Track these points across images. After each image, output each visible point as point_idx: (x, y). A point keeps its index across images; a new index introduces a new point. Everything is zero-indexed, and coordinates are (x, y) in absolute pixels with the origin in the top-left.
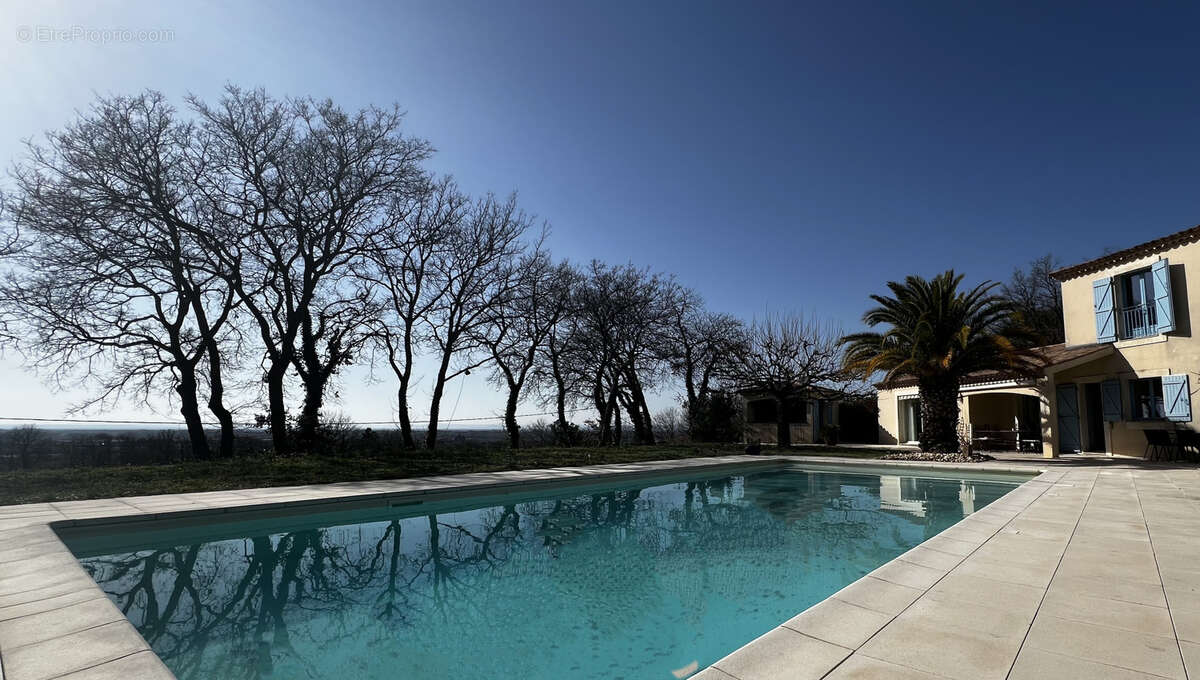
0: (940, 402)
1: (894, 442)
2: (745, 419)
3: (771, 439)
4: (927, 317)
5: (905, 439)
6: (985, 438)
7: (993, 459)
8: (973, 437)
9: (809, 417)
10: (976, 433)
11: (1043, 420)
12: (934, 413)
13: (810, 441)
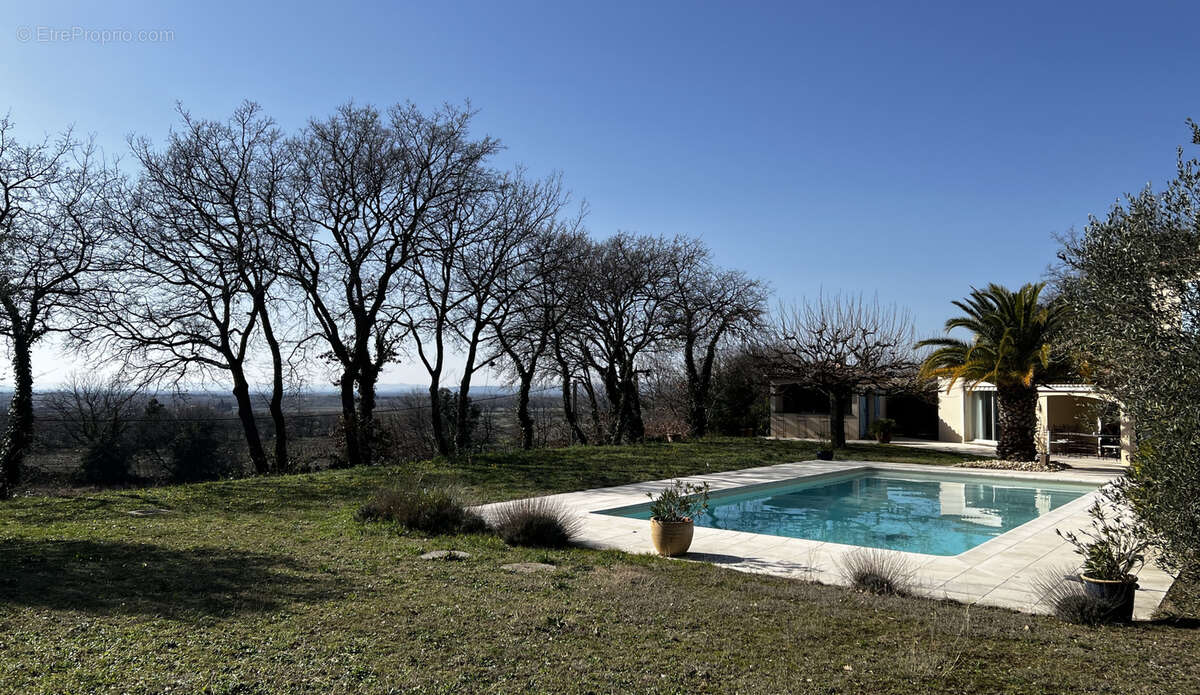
0: (1019, 412)
1: (956, 439)
2: (773, 408)
3: (806, 433)
4: (1010, 332)
5: (971, 437)
6: (1063, 441)
7: (1069, 467)
8: (1051, 440)
9: (855, 408)
10: (1054, 437)
11: (1122, 428)
12: (1012, 421)
13: (857, 436)
